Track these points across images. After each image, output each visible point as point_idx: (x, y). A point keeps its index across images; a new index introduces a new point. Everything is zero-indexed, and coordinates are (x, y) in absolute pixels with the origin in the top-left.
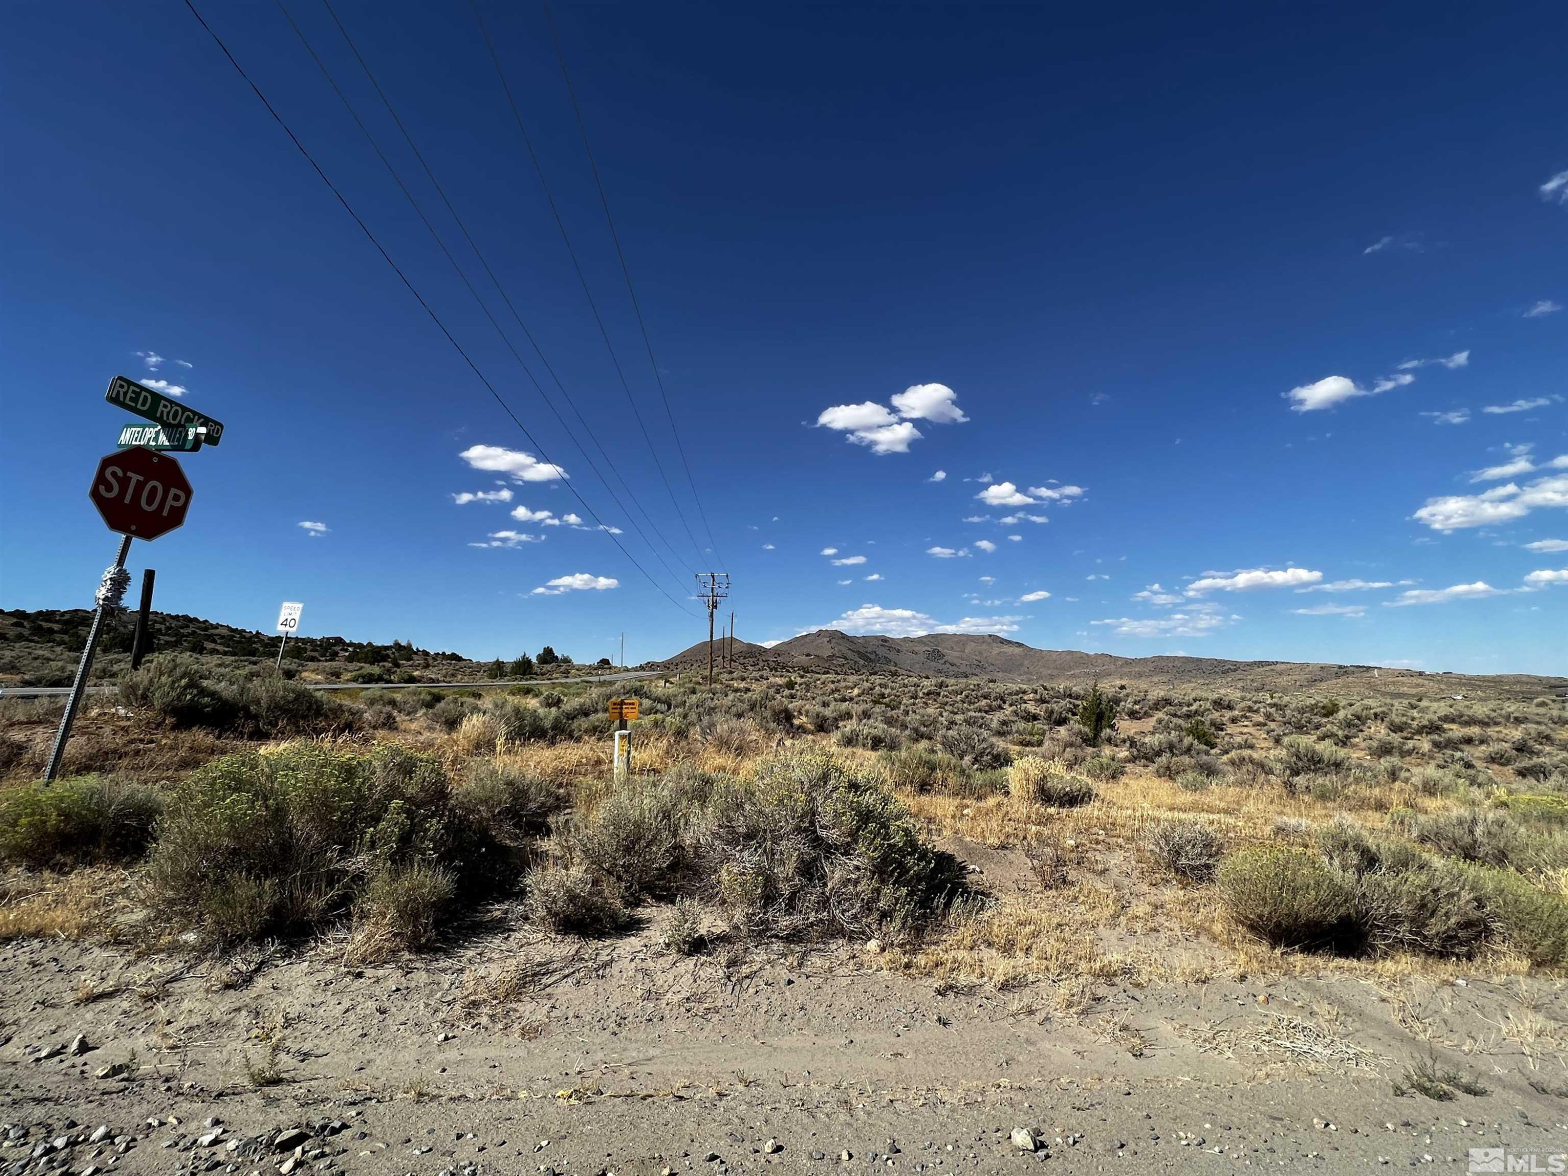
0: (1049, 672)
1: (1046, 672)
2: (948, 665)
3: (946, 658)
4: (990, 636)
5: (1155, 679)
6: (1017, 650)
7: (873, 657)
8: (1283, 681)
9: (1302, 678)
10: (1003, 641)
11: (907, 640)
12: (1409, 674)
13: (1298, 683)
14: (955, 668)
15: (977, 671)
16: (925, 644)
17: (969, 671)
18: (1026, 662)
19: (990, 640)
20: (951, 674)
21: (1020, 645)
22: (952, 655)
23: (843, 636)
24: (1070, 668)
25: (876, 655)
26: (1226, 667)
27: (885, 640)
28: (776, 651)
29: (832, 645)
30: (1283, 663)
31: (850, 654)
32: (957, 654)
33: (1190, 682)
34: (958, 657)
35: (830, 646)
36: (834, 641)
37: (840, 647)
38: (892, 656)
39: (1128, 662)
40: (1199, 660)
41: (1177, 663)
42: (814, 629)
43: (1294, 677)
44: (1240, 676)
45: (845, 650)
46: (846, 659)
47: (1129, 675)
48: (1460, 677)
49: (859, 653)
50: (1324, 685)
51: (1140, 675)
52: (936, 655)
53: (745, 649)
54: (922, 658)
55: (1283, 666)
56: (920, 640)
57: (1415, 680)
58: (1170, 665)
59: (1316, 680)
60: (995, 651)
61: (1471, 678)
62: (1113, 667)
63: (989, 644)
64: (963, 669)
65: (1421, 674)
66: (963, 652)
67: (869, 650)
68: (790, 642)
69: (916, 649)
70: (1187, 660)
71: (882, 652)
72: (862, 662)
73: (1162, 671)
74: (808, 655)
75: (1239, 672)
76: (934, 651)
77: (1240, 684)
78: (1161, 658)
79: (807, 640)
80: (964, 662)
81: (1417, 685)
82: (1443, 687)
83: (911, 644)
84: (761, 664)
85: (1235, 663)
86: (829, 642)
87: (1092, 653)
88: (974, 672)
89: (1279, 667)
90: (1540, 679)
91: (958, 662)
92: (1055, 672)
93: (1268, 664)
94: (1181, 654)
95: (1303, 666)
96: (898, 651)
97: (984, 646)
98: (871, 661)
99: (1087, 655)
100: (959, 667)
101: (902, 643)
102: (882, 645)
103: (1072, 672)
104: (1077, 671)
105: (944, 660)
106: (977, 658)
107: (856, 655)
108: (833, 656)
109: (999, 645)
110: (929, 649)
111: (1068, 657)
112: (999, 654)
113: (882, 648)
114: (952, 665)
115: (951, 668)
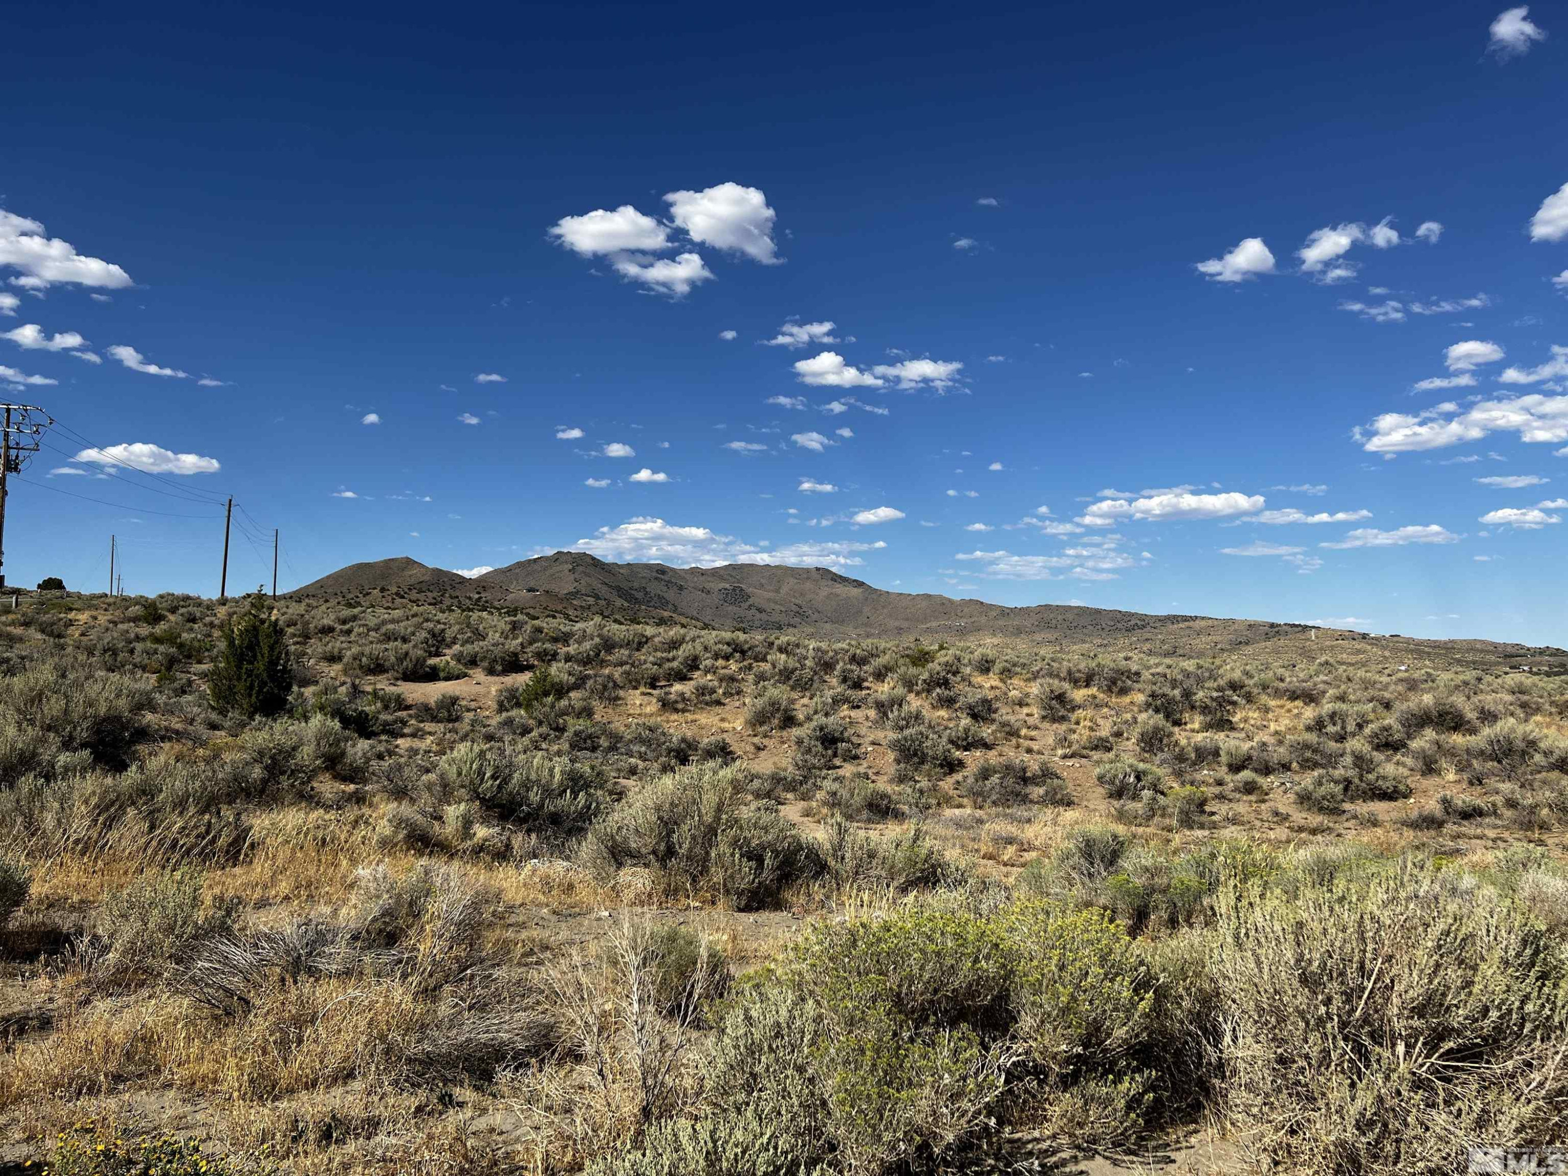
0: (897, 624)
1: (892, 623)
2: (753, 611)
3: (751, 601)
4: (818, 569)
5: (1038, 637)
6: (856, 592)
7: (640, 595)
8: (1201, 643)
9: (1224, 638)
10: (836, 578)
11: (695, 571)
12: (1352, 636)
13: (1219, 646)
14: (764, 616)
15: (796, 620)
16: (722, 579)
17: (783, 619)
18: (866, 610)
19: (815, 575)
20: (757, 623)
21: (860, 584)
22: (760, 596)
23: (596, 563)
24: (925, 619)
25: (646, 593)
26: (1132, 623)
27: (661, 570)
28: (482, 584)
29: (576, 575)
30: (1203, 618)
31: (604, 591)
32: (771, 595)
33: (1084, 642)
34: (769, 600)
35: (572, 577)
36: (581, 569)
37: (589, 580)
38: (671, 595)
39: (1005, 612)
40: (1098, 612)
41: (1070, 616)
42: (550, 552)
43: (1219, 638)
44: (1148, 636)
45: (597, 585)
46: (597, 597)
47: (1003, 630)
48: (1409, 641)
49: (619, 589)
50: (1249, 650)
51: (1018, 632)
52: (737, 595)
53: (426, 578)
54: (715, 598)
55: (1203, 623)
56: (715, 573)
57: (1358, 645)
58: (1060, 618)
59: (1240, 643)
60: (824, 592)
61: (1420, 643)
62: (983, 620)
63: (816, 581)
64: (776, 617)
65: (1364, 636)
66: (777, 591)
67: (636, 585)
68: (509, 569)
69: (708, 586)
70: (1082, 611)
71: (655, 588)
72: (619, 602)
73: (1048, 625)
74: (530, 590)
75: (1149, 628)
76: (734, 590)
77: (1147, 646)
78: (1048, 607)
79: (536, 566)
80: (777, 607)
81: (1358, 652)
82: (1387, 654)
83: (702, 578)
84: (447, 601)
85: (1143, 617)
86: (572, 571)
87: (956, 597)
88: (792, 622)
89: (1197, 624)
90: (1496, 646)
91: (768, 607)
92: (905, 625)
93: (1186, 619)
94: (1075, 603)
95: (1228, 623)
96: (681, 588)
97: (808, 585)
98: (635, 602)
99: (950, 600)
100: (769, 614)
101: (688, 577)
102: (656, 578)
103: (928, 625)
104: (934, 624)
105: (748, 603)
106: (797, 602)
107: (615, 593)
108: (577, 592)
109: (830, 583)
110: (727, 586)
111: (924, 604)
112: (828, 597)
113: (656, 583)
114: (760, 611)
115: (758, 615)
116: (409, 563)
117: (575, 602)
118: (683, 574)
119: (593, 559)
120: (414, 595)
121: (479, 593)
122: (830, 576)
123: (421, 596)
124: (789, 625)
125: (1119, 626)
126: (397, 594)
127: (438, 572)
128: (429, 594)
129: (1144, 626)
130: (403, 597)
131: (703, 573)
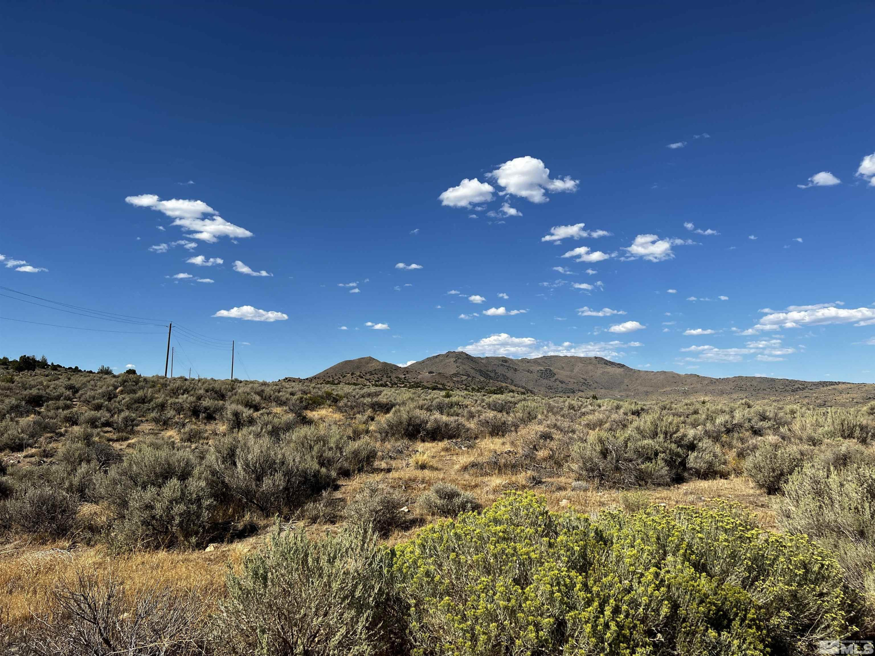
0: (645, 389)
1: (642, 389)
2: (558, 382)
3: (556, 377)
4: (596, 358)
5: (735, 396)
6: (619, 370)
7: (492, 375)
8: (843, 398)
9: (857, 395)
10: (607, 363)
11: (524, 361)
13: (855, 401)
14: (564, 385)
15: (584, 387)
16: (539, 364)
17: (576, 387)
18: (626, 381)
19: (595, 362)
20: (560, 390)
21: (623, 366)
22: (562, 374)
23: (468, 357)
24: (663, 386)
25: (496, 373)
26: (796, 386)
27: (504, 360)
28: (407, 370)
29: (458, 364)
30: (844, 383)
31: (472, 372)
32: (568, 373)
33: (764, 398)
34: (567, 376)
35: (455, 365)
36: (460, 360)
37: (464, 367)
38: (510, 374)
39: (713, 382)
40: (773, 380)
41: (755, 383)
42: (444, 352)
44: (807, 394)
45: (469, 369)
46: (468, 376)
47: (712, 392)
49: (480, 371)
51: (722, 393)
52: (548, 374)
53: (379, 367)
54: (535, 376)
55: (844, 386)
56: (536, 361)
58: (748, 384)
59: (870, 398)
60: (600, 371)
62: (699, 386)
63: (595, 365)
64: (570, 386)
66: (572, 371)
67: (490, 369)
68: (423, 362)
69: (531, 369)
71: (500, 370)
72: (480, 379)
73: (741, 389)
74: (430, 373)
75: (805, 391)
76: (546, 370)
78: (740, 378)
79: (437, 360)
80: (572, 380)
83: (527, 364)
85: (803, 383)
86: (456, 361)
87: (682, 373)
88: (581, 388)
89: (840, 387)
91: (566, 380)
92: (651, 389)
93: (832, 383)
94: (758, 375)
95: (860, 386)
96: (516, 370)
97: (590, 367)
98: (491, 378)
99: (678, 375)
100: (567, 384)
101: (519, 363)
102: (502, 365)
103: (664, 390)
104: (668, 389)
105: (554, 378)
106: (583, 377)
107: (478, 373)
108: (458, 374)
109: (604, 365)
110: (542, 368)
111: (662, 377)
112: (603, 374)
113: (502, 367)
114: (562, 382)
115: (560, 385)
116: (371, 359)
117: (454, 379)
118: (516, 362)
119: (467, 355)
120: (368, 376)
121: (405, 375)
122: (603, 362)
123: (372, 377)
124: (579, 390)
125: (787, 388)
126: (360, 376)
127: (385, 364)
128: (376, 376)
129: (804, 389)
130: (362, 378)
131: (528, 361)
